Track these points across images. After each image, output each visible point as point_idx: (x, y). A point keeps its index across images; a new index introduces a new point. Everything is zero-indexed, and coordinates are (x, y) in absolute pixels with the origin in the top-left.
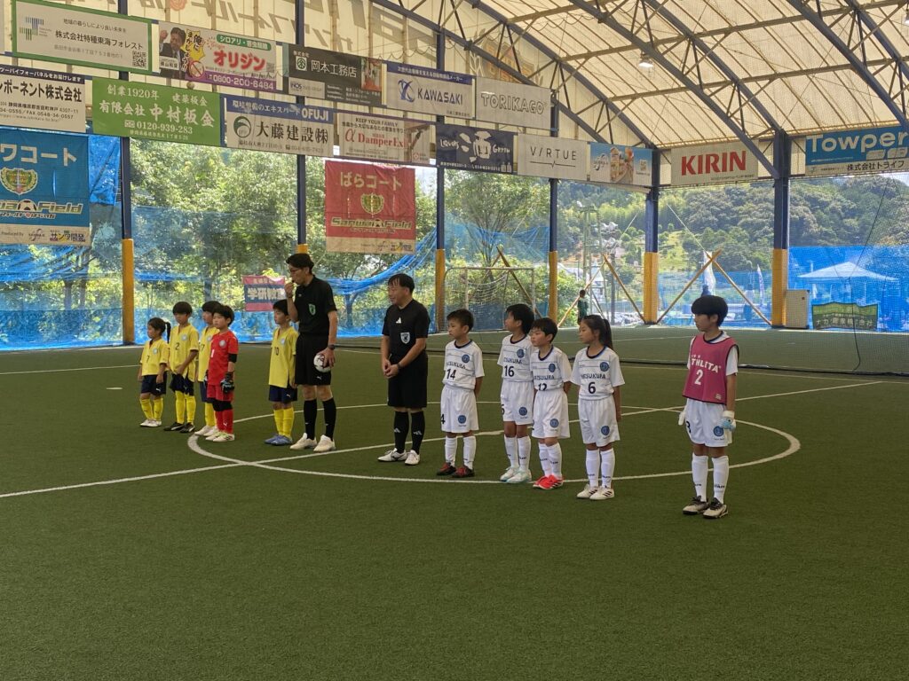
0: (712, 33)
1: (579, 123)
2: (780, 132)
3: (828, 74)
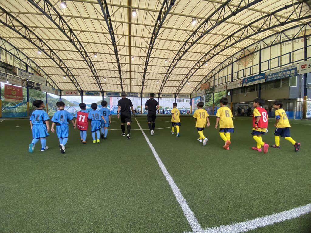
0: (76, 76)
1: (50, 84)
2: (82, 90)
3: (91, 84)
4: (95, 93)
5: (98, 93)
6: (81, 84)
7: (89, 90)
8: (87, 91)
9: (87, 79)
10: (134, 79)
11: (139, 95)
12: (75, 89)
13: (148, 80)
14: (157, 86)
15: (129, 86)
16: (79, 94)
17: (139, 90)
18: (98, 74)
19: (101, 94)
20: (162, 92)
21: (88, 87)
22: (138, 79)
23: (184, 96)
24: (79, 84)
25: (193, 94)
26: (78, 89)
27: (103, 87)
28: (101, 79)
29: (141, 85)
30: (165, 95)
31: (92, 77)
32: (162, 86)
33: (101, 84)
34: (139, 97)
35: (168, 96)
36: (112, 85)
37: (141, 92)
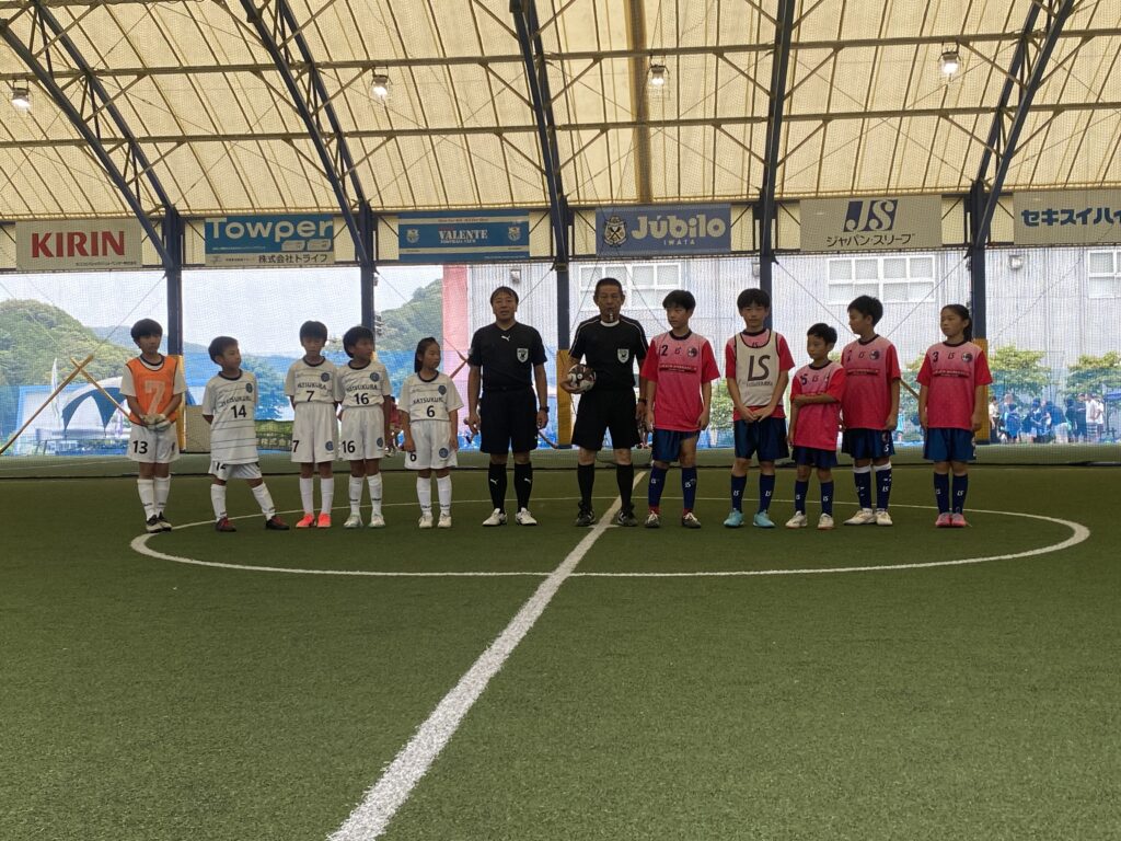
2: (171, 210)
3: (251, 144)
4: (295, 236)
5: (322, 233)
6: (164, 147)
7: (236, 203)
8: (216, 222)
9: (213, 95)
10: (678, 51)
11: (735, 232)
12: (109, 201)
13: (838, 46)
14: (943, 113)
15: (627, 135)
16: (150, 253)
17: (737, 176)
18: (309, 34)
19: (345, 244)
21: (222, 174)
22: (719, 51)
24: (146, 149)
26: (135, 202)
27: (362, 172)
28: (344, 82)
29: (759, 120)
30: (1049, 213)
31: (262, 78)
32: (1011, 109)
33: (346, 135)
34: (734, 248)
35: (1092, 216)
36: (450, 137)
37: (762, 192)
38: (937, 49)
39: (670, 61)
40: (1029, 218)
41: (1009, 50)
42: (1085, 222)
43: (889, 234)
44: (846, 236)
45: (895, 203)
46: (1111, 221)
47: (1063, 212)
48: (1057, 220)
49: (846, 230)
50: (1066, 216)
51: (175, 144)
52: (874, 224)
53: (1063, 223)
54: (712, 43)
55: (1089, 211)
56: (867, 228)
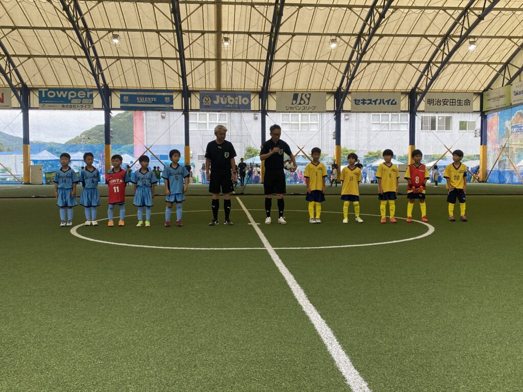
2: (24, 85)
3: (59, 59)
4: (77, 97)
5: (88, 97)
6: (22, 59)
8: (43, 90)
10: (234, 33)
11: (252, 103)
13: (294, 35)
14: (329, 62)
15: (213, 64)
16: (15, 102)
17: (253, 82)
18: (87, 17)
19: (98, 100)
20: (353, 87)
21: (47, 72)
22: (250, 34)
23: (453, 102)
24: (15, 60)
25: (493, 94)
26: (9, 81)
27: (106, 73)
28: (100, 37)
29: (262, 61)
30: (364, 100)
31: (66, 33)
32: (353, 62)
33: (100, 57)
34: (252, 109)
35: (378, 102)
36: (143, 60)
37: (263, 88)
38: (329, 38)
39: (231, 36)
40: (356, 102)
41: (354, 40)
42: (375, 104)
43: (308, 106)
44: (293, 106)
45: (310, 94)
46: (384, 104)
47: (368, 100)
48: (366, 103)
49: (292, 104)
50: (369, 102)
51: (27, 58)
52: (302, 102)
53: (368, 104)
54: (247, 30)
55: (377, 100)
56: (300, 104)
